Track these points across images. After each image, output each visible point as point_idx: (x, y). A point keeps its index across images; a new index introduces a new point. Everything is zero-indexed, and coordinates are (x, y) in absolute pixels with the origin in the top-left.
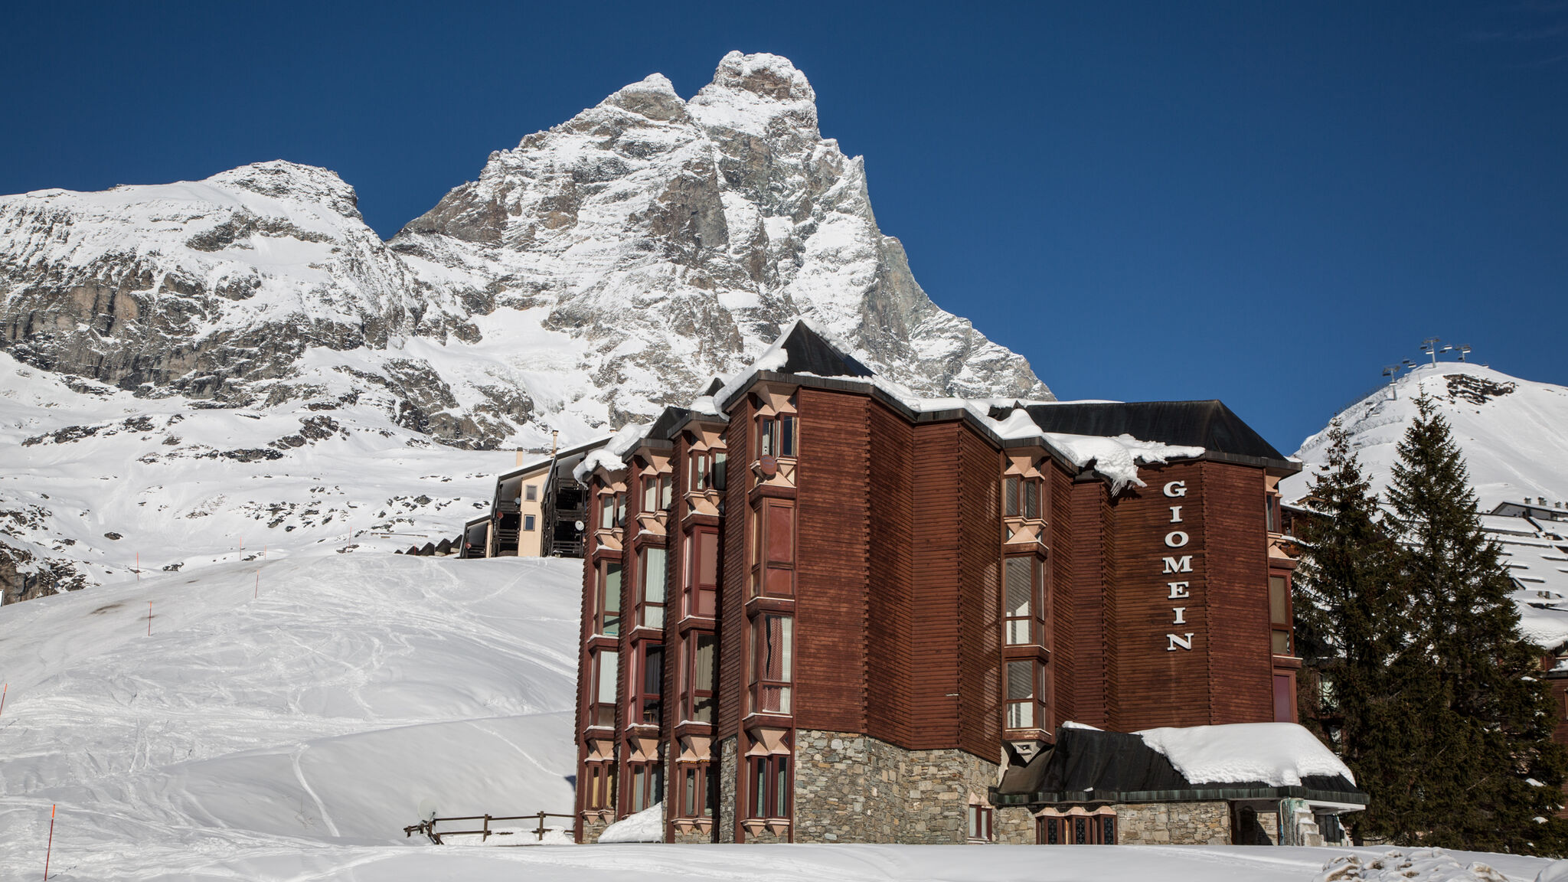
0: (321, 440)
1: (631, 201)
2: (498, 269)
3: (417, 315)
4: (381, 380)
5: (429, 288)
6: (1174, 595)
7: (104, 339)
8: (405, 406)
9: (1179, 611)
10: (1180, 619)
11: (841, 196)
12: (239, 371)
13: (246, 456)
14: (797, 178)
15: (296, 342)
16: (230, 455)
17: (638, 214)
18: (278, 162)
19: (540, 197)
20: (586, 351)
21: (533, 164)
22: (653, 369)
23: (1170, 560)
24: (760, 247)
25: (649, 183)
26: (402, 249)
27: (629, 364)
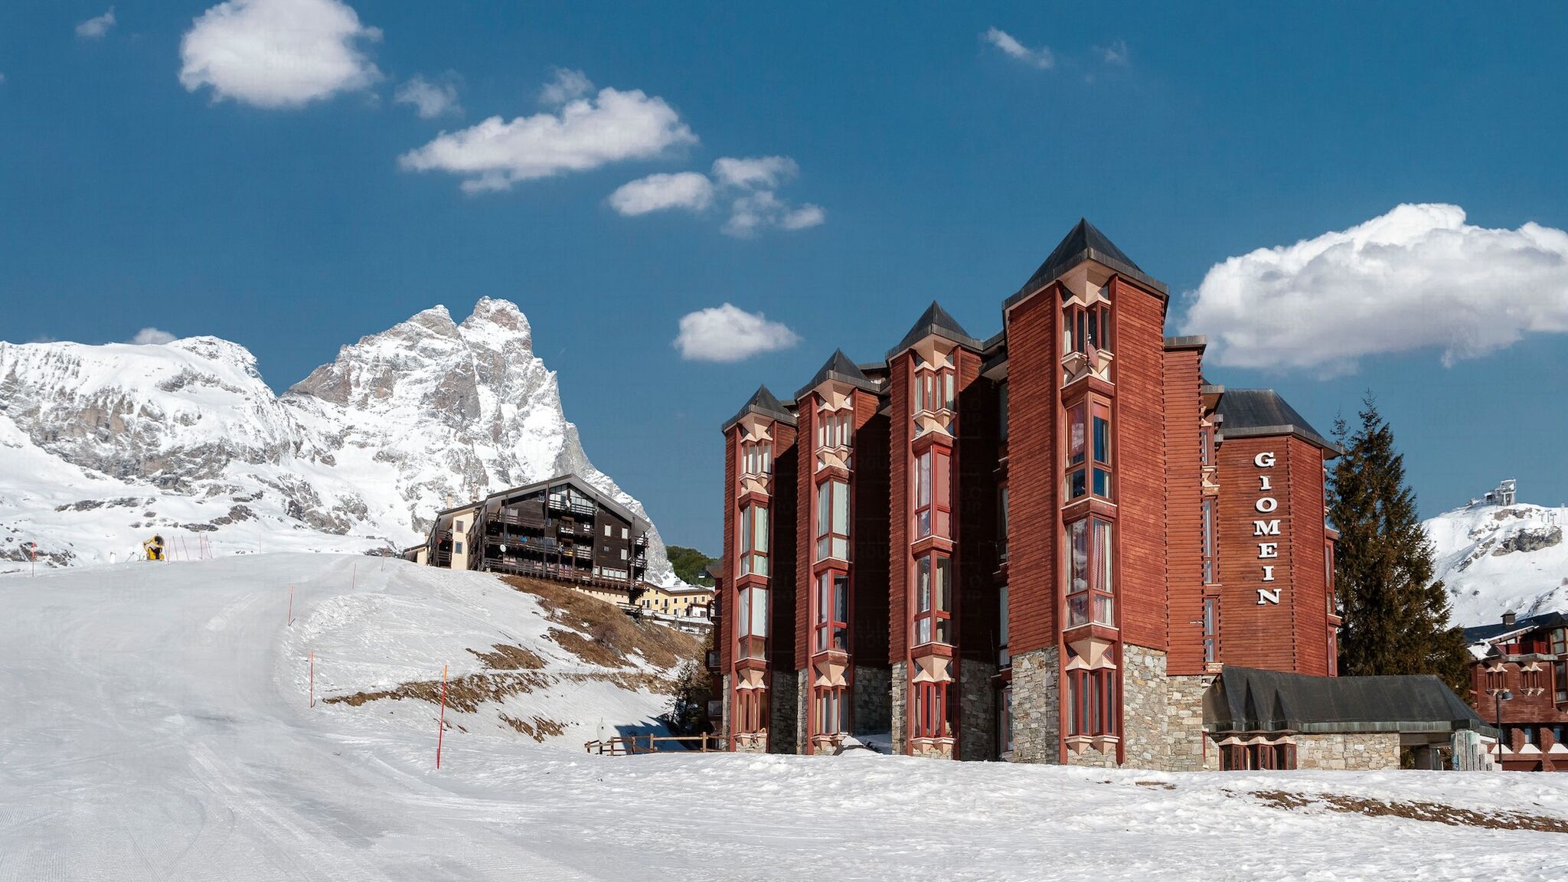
0: (241, 521)
1: (424, 385)
2: (347, 421)
3: (298, 448)
4: (276, 486)
5: (304, 429)
6: (1264, 555)
7: (104, 445)
8: (291, 504)
9: (1269, 569)
10: (1269, 577)
11: (544, 396)
12: (189, 473)
13: (196, 528)
14: (520, 381)
15: (224, 457)
16: (186, 527)
17: (428, 394)
18: (211, 337)
19: (371, 377)
20: (398, 478)
21: (366, 355)
22: (437, 491)
23: (1261, 524)
24: (498, 422)
25: (436, 374)
26: (290, 403)
27: (422, 488)
